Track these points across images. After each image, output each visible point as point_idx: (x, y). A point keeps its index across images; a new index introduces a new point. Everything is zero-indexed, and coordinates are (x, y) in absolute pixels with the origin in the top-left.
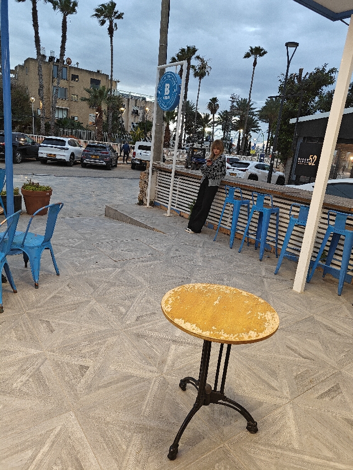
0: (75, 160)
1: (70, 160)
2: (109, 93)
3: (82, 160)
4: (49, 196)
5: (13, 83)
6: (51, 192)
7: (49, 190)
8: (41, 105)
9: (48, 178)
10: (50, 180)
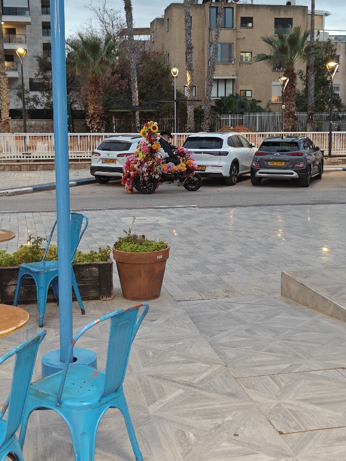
0: (241, 172)
1: (230, 172)
2: (309, 39)
3: (253, 170)
4: (163, 261)
5: (147, 49)
6: (166, 255)
7: (164, 250)
8: (189, 79)
9: (186, 212)
10: (189, 217)
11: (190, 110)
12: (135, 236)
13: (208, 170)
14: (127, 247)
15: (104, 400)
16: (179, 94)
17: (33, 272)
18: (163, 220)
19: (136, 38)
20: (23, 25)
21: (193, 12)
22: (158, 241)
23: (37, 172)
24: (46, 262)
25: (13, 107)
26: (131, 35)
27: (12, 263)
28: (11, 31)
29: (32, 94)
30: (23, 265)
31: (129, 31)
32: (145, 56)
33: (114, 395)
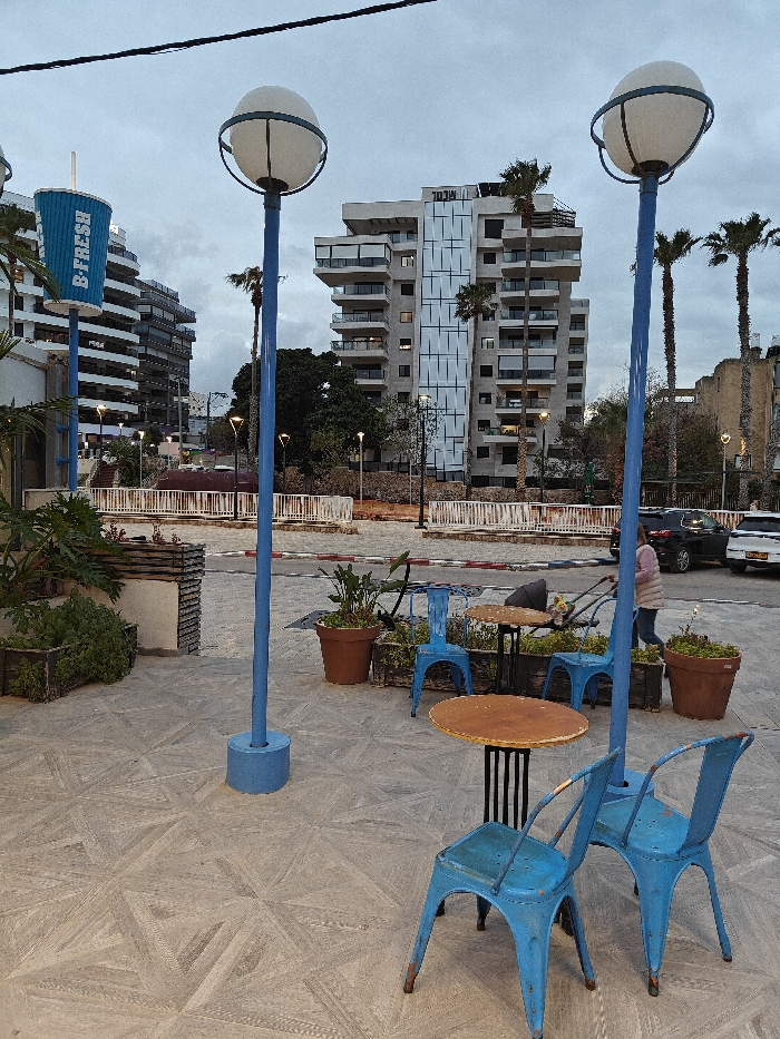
4: (733, 672)
5: (690, 412)
6: (736, 664)
7: (733, 658)
8: (743, 447)
9: (743, 610)
10: (749, 617)
11: (743, 483)
12: (695, 636)
13: (771, 560)
14: (686, 649)
15: (684, 853)
16: (731, 465)
17: (567, 664)
18: (712, 617)
19: (678, 399)
20: (547, 388)
21: (752, 369)
22: (725, 644)
23: (553, 547)
24: (582, 655)
25: (530, 474)
26: (672, 397)
27: (542, 649)
28: (534, 395)
29: (552, 460)
30: (557, 654)
31: (671, 391)
32: (686, 420)
33: (699, 848)
